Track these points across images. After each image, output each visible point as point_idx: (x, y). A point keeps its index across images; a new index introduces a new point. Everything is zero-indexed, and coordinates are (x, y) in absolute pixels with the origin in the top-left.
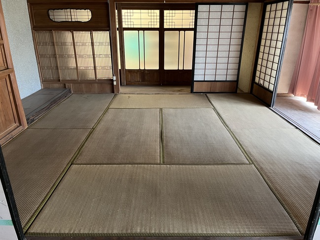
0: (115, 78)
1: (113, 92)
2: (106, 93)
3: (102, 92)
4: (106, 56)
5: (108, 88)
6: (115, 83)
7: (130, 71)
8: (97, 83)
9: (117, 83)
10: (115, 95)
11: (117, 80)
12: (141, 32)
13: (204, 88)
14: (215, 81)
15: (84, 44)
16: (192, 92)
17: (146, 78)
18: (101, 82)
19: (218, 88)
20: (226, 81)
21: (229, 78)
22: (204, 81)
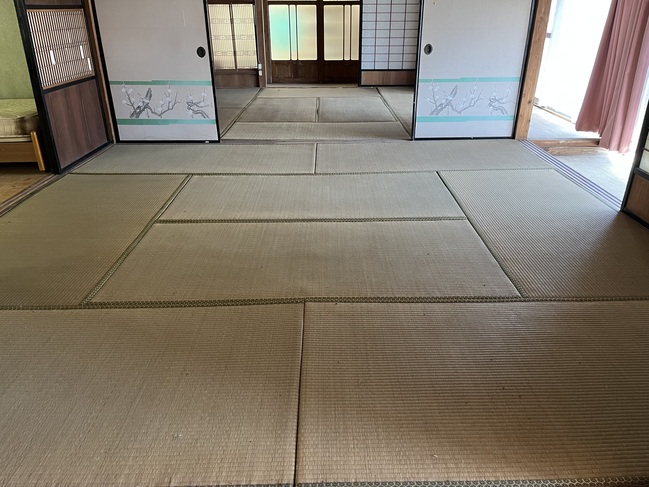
0: (260, 67)
1: (258, 86)
2: (249, 87)
3: (243, 86)
4: (249, 37)
5: (251, 80)
6: (260, 73)
7: (278, 63)
8: (238, 74)
9: (263, 73)
10: (261, 90)
11: (263, 70)
12: (292, 6)
13: (375, 79)
14: (388, 70)
15: (221, 21)
16: (360, 85)
17: (300, 72)
18: (243, 72)
19: (392, 80)
20: (402, 70)
21: (406, 66)
22: (374, 70)
